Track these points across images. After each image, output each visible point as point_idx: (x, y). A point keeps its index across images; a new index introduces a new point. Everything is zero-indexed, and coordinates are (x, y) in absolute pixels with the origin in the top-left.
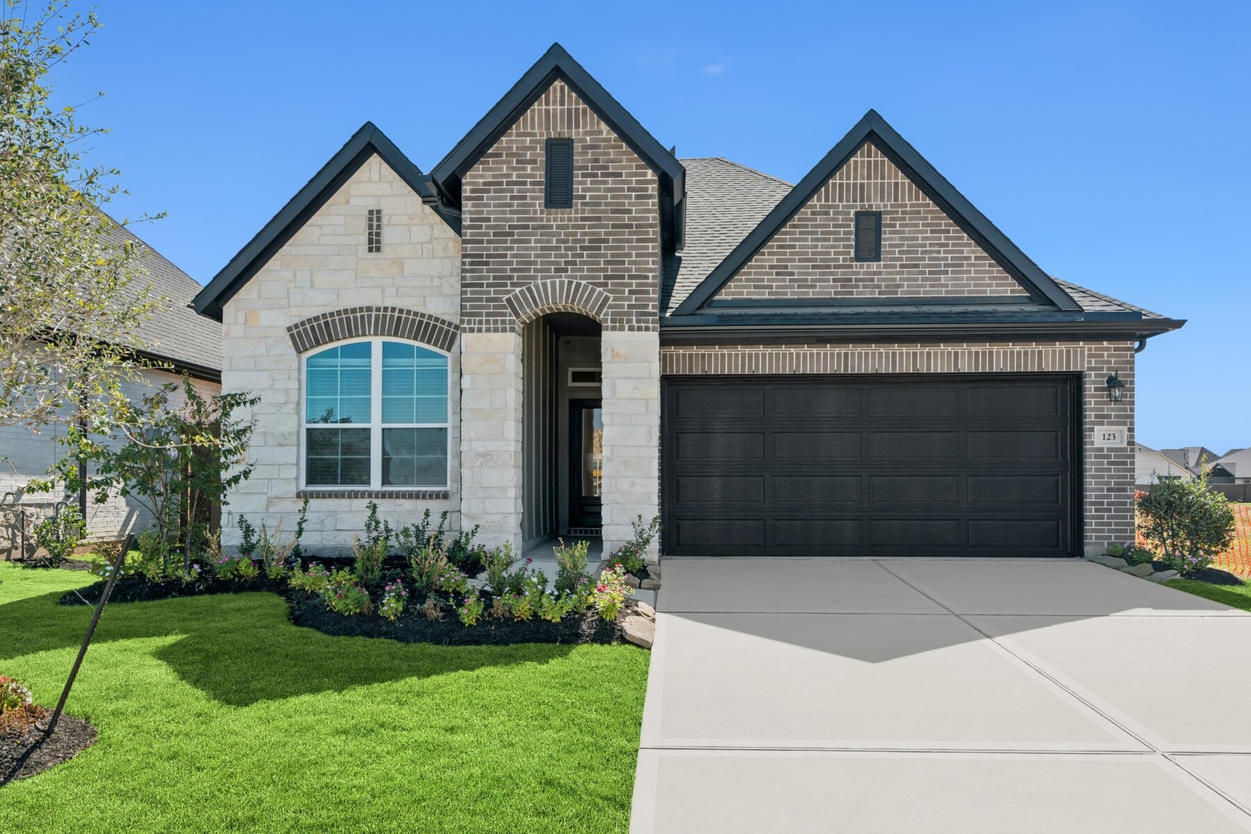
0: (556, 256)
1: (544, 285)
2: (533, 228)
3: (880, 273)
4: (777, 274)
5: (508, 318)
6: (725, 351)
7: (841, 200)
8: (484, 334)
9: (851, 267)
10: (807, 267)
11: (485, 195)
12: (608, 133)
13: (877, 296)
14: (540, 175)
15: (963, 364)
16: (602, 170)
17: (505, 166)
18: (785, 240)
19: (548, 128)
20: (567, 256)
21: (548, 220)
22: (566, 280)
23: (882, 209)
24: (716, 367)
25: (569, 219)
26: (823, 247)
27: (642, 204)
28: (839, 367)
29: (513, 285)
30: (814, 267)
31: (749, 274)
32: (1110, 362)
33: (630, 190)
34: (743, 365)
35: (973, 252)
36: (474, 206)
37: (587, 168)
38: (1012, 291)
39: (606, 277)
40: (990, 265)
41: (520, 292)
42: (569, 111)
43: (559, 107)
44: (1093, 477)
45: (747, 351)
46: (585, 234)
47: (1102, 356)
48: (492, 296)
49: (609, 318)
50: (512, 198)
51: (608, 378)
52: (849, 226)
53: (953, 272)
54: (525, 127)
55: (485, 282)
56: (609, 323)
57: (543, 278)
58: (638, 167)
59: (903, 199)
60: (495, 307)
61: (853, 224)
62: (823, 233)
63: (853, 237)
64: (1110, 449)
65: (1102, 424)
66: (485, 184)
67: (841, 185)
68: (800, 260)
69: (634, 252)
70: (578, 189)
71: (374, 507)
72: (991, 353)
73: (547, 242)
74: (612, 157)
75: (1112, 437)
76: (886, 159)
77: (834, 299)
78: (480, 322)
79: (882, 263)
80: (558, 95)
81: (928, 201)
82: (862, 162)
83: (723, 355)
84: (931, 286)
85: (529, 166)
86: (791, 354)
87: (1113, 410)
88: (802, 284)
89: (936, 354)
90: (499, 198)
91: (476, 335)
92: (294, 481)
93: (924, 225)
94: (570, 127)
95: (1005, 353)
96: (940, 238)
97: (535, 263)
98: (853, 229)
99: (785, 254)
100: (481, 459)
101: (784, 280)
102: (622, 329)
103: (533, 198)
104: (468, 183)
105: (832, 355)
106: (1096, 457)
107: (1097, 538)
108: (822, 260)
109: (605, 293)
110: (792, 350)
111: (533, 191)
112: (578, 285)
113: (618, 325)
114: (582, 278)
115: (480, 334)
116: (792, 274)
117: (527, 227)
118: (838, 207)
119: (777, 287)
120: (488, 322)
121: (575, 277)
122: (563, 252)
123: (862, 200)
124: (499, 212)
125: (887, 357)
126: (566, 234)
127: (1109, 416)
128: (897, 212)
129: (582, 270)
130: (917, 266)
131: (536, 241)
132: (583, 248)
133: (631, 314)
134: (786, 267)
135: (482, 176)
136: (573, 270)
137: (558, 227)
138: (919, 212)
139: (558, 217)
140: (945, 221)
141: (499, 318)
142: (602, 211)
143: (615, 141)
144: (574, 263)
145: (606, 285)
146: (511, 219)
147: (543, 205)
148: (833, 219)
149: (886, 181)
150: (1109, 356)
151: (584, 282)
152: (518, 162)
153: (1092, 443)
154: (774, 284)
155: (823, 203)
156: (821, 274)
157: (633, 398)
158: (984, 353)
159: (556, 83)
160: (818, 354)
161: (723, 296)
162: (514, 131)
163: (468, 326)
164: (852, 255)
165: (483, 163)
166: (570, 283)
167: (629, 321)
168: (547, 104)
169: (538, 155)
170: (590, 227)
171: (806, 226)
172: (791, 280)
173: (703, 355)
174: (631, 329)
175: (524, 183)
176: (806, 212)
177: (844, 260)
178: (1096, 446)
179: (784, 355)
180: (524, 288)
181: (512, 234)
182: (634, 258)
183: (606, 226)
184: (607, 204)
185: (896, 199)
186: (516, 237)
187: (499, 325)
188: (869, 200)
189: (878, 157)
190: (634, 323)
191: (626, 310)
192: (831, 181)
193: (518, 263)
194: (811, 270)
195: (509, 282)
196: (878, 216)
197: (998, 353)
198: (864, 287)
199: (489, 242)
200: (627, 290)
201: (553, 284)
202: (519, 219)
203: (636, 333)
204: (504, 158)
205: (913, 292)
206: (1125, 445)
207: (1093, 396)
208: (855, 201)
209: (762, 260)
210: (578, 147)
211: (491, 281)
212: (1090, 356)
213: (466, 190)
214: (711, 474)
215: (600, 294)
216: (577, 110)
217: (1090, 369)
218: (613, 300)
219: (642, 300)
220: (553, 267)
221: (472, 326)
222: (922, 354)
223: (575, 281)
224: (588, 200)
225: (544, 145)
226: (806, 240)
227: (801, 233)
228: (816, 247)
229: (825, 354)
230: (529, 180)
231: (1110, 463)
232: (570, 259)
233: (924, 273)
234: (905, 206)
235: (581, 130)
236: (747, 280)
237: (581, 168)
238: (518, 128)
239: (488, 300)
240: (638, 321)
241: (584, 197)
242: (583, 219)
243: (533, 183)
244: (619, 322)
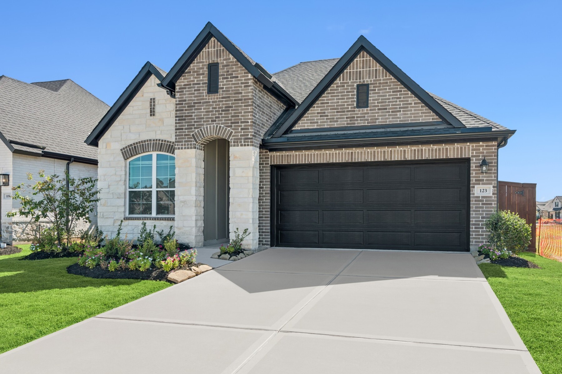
0: (212, 115)
1: (207, 128)
2: (203, 103)
3: (368, 113)
4: (321, 116)
5: (193, 143)
6: (297, 153)
7: (350, 79)
8: (184, 150)
9: (354, 111)
10: (334, 112)
11: (184, 90)
12: (233, 59)
13: (366, 124)
14: (206, 80)
15: (408, 155)
16: (230, 75)
17: (192, 77)
18: (324, 100)
19: (209, 59)
20: (216, 114)
21: (209, 99)
22: (215, 125)
23: (369, 83)
24: (293, 161)
25: (217, 98)
26: (341, 102)
27: (247, 90)
28: (348, 159)
29: (195, 128)
30: (337, 112)
31: (308, 117)
32: (483, 153)
33: (242, 83)
34: (305, 159)
35: (413, 100)
36: (180, 95)
37: (224, 75)
38: (433, 119)
39: (232, 123)
40: (422, 106)
41: (197, 131)
42: (217, 50)
43: (213, 49)
44: (474, 211)
45: (307, 153)
46: (223, 104)
47: (480, 150)
48: (187, 133)
49: (233, 141)
50: (195, 90)
51: (232, 168)
52: (354, 92)
53: (403, 111)
54: (200, 60)
55: (184, 127)
56: (233, 144)
57: (206, 125)
58: (245, 73)
59: (379, 77)
60: (188, 138)
61: (355, 91)
62: (342, 96)
63: (356, 96)
64: (483, 197)
65: (479, 184)
66: (184, 85)
67: (350, 72)
68: (331, 109)
69: (243, 111)
70: (221, 85)
71: (145, 224)
72: (422, 150)
73: (208, 109)
74: (234, 69)
75: (485, 191)
76: (371, 58)
77: (346, 127)
78: (182, 145)
79: (369, 108)
80: (213, 44)
81: (391, 77)
82: (360, 60)
83: (296, 155)
84: (392, 118)
85: (201, 76)
86: (327, 154)
87: (485, 177)
88: (332, 120)
89: (395, 151)
90: (189, 91)
91: (180, 150)
92: (123, 213)
93: (389, 89)
94: (217, 58)
95: (429, 150)
96: (397, 95)
97: (203, 118)
98: (355, 93)
99: (324, 107)
100: (183, 204)
101: (324, 119)
102: (238, 146)
103: (203, 90)
104: (178, 85)
105: (345, 153)
106: (475, 201)
107: (476, 242)
108: (341, 109)
109: (231, 130)
110: (327, 152)
111: (203, 87)
112: (220, 127)
113: (236, 144)
114: (222, 124)
115: (182, 150)
116: (327, 116)
117: (200, 103)
118: (348, 83)
119: (321, 122)
120: (185, 145)
121: (219, 124)
122: (214, 113)
123: (360, 79)
124: (189, 97)
125: (371, 153)
126: (216, 105)
127: (483, 180)
128: (376, 83)
129: (222, 120)
130: (386, 109)
131: (204, 109)
132: (222, 111)
133: (241, 139)
134: (324, 113)
135: (183, 82)
136: (218, 121)
137: (213, 102)
138: (387, 83)
139: (213, 98)
140: (400, 87)
141: (189, 143)
142: (230, 94)
143: (235, 62)
144: (219, 117)
145: (231, 126)
146: (194, 100)
147: (207, 93)
148: (347, 89)
149: (371, 69)
150: (483, 149)
151: (222, 126)
152: (197, 75)
153: (474, 194)
154: (319, 121)
155: (342, 81)
156: (341, 115)
157: (242, 176)
158: (418, 150)
159: (212, 39)
160: (339, 153)
161: (296, 128)
162: (196, 61)
163: (177, 147)
164: (355, 105)
165: (183, 76)
166: (217, 126)
167: (241, 142)
168: (208, 48)
169: (205, 71)
170: (226, 101)
171: (334, 93)
172: (327, 119)
173: (288, 155)
174: (241, 145)
175: (199, 84)
176: (334, 86)
177: (351, 108)
178: (476, 195)
179: (323, 154)
180: (199, 129)
181: (194, 106)
182: (243, 114)
183: (232, 100)
184: (232, 91)
185: (376, 77)
186: (196, 107)
187: (189, 146)
188: (363, 78)
189: (368, 58)
190: (243, 143)
191: (239, 137)
192: (345, 71)
193: (197, 119)
194: (336, 114)
195: (193, 127)
196: (367, 85)
197: (425, 150)
198: (361, 120)
199: (186, 110)
200: (240, 128)
201: (210, 127)
202: (197, 100)
203: (243, 147)
204: (192, 73)
205: (384, 122)
206: (491, 195)
207: (474, 170)
208: (357, 79)
209: (314, 110)
210: (220, 66)
211: (186, 127)
212: (472, 150)
213: (177, 88)
214: (296, 210)
215: (229, 130)
216: (220, 50)
217: (472, 156)
218: (235, 133)
219: (246, 132)
220: (210, 120)
221: (179, 147)
222: (388, 151)
223: (219, 125)
224: (224, 89)
225: (207, 66)
226: (334, 99)
227: (331, 96)
228: (338, 102)
229: (342, 153)
230: (201, 82)
231: (483, 204)
232: (217, 116)
233: (389, 112)
234: (380, 80)
235: (222, 58)
236: (307, 120)
237: (222, 75)
238: (197, 60)
239: (185, 135)
240: (245, 142)
241: (223, 88)
242: (223, 98)
243: (203, 84)
244: (237, 142)
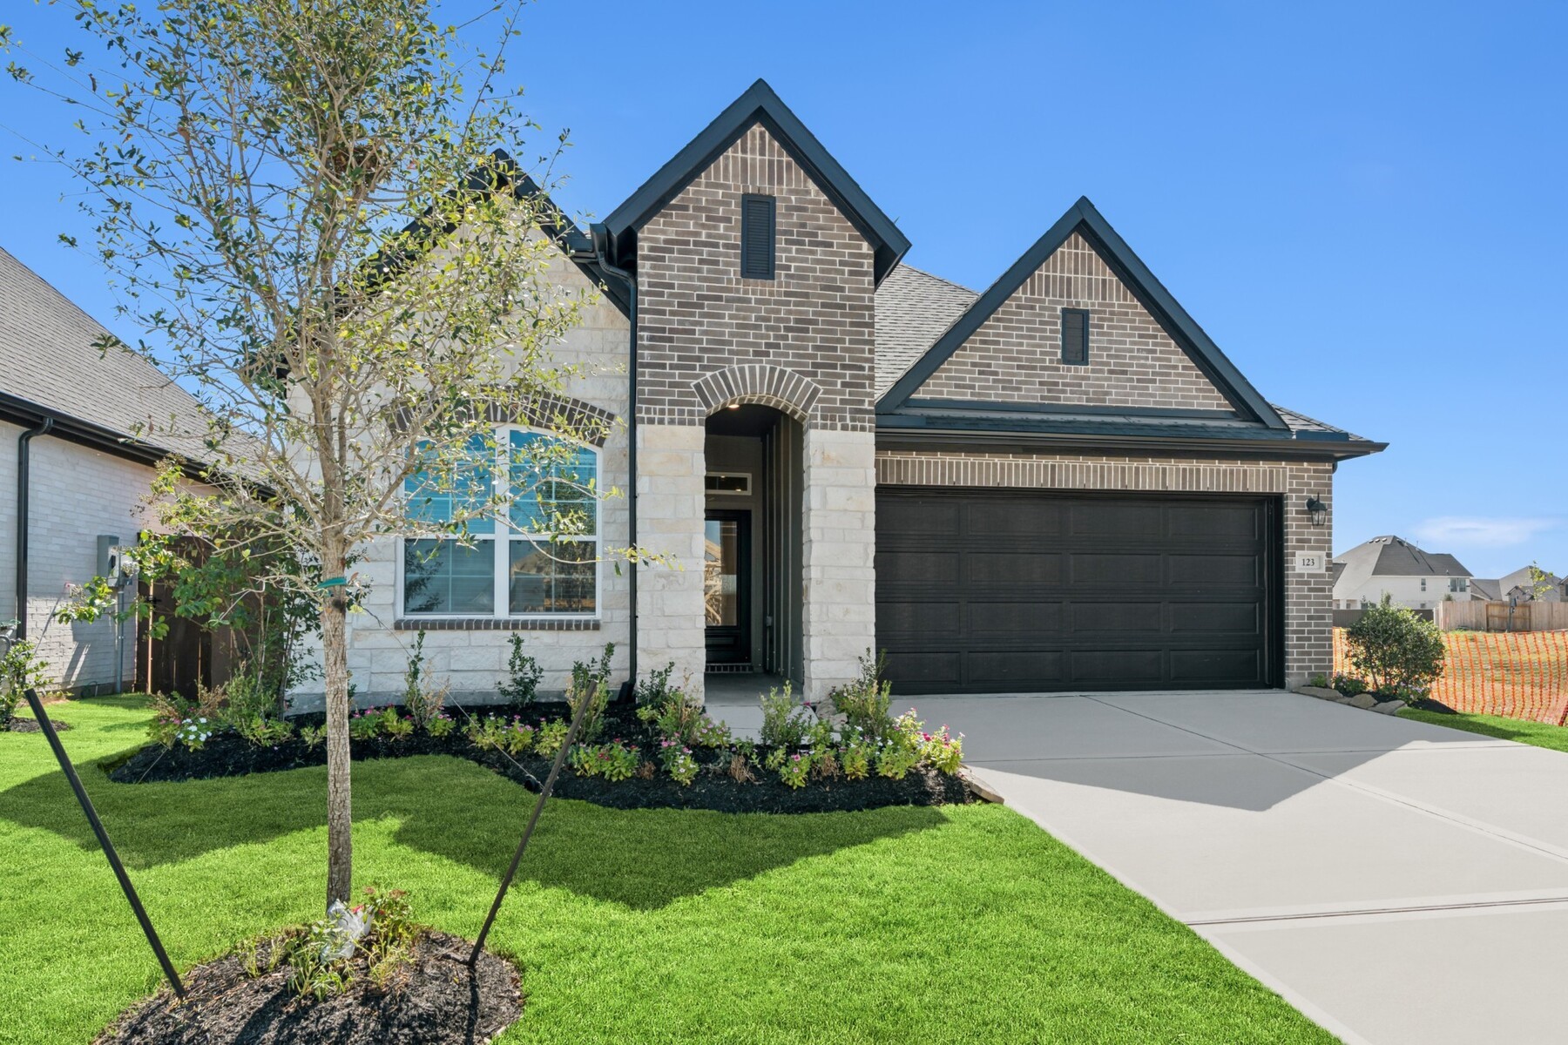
0: (756, 336)
1: (742, 370)
2: (727, 301)
3: (1087, 378)
4: (981, 373)
5: (696, 408)
6: (923, 458)
7: (1047, 294)
8: (666, 426)
9: (1057, 369)
10: (1012, 367)
11: (667, 255)
12: (817, 195)
13: (1084, 403)
14: (736, 237)
15: (1171, 480)
16: (808, 237)
17: (692, 222)
18: (987, 335)
19: (745, 181)
20: (768, 337)
21: (746, 292)
22: (768, 367)
23: (1089, 308)
24: (913, 477)
25: (771, 294)
26: (1028, 345)
27: (857, 282)
28: (1046, 480)
29: (703, 368)
30: (1019, 367)
31: (949, 370)
32: (1309, 484)
33: (842, 263)
34: (943, 475)
35: (1181, 361)
36: (653, 267)
37: (791, 233)
38: (1218, 405)
39: (815, 365)
40: (1197, 376)
41: (712, 377)
42: (771, 163)
43: (758, 157)
44: (1295, 604)
45: (948, 459)
46: (789, 312)
47: (1303, 477)
48: (677, 380)
49: (819, 414)
50: (701, 261)
51: (817, 485)
52: (1055, 324)
53: (1161, 381)
54: (717, 176)
55: (668, 362)
56: (819, 421)
57: (739, 361)
58: (851, 238)
59: (1111, 298)
60: (680, 394)
61: (1059, 322)
62: (1029, 330)
63: (1060, 336)
64: (1310, 576)
65: (1302, 548)
66: (666, 241)
67: (1048, 277)
68: (1005, 359)
69: (847, 338)
70: (781, 257)
71: (518, 642)
72: (1198, 470)
73: (745, 318)
74: (821, 222)
75: (1311, 563)
76: (1094, 252)
77: (1040, 404)
78: (662, 412)
79: (1090, 367)
80: (758, 142)
81: (1136, 302)
82: (1069, 253)
83: (921, 463)
84: (1139, 395)
85: (722, 225)
86: (995, 464)
87: (1313, 534)
88: (1007, 385)
89: (1144, 469)
90: (685, 260)
91: (656, 427)
92: (391, 607)
93: (1131, 328)
94: (771, 182)
95: (1212, 471)
96: (1147, 344)
97: (730, 343)
98: (1059, 327)
99: (988, 350)
100: (663, 581)
101: (988, 380)
102: (833, 428)
103: (727, 264)
104: (646, 239)
105: (1038, 466)
106: (1298, 583)
107: (1299, 668)
108: (1027, 360)
109: (815, 385)
110: (996, 460)
111: (727, 255)
112: (783, 373)
113: (829, 422)
114: (787, 364)
115: (661, 426)
116: (996, 373)
117: (719, 298)
118: (1044, 301)
119: (980, 387)
120: (671, 412)
121: (779, 363)
122: (763, 331)
123: (1069, 296)
124: (684, 278)
125: (1095, 471)
126: (767, 311)
127: (1309, 541)
128: (1105, 312)
129: (787, 355)
130: (1125, 372)
131: (731, 317)
132: (787, 329)
133: (844, 410)
134: (989, 365)
135: (663, 232)
136: (775, 355)
137: (758, 301)
138: (1126, 314)
139: (755, 290)
140: (1153, 327)
141: (686, 408)
142: (809, 287)
143: (824, 204)
144: (777, 346)
145: (814, 374)
146: (700, 288)
147: (739, 273)
148: (1040, 315)
149: (1093, 277)
150: (1309, 477)
151: (789, 370)
152: (708, 218)
153: (1294, 569)
154: (977, 384)
155: (1029, 295)
156: (1027, 375)
157: (846, 510)
158: (1191, 470)
159: (754, 127)
160: (1024, 465)
161: (920, 395)
162: (703, 180)
163: (646, 416)
164: (1059, 356)
165: (664, 216)
166: (773, 370)
167: (842, 419)
168: (744, 151)
169: (733, 212)
170: (796, 304)
171: (1011, 321)
172: (994, 381)
173: (899, 462)
174: (844, 428)
175: (716, 245)
176: (1010, 304)
177: (1051, 361)
178: (1297, 571)
179: (988, 465)
180: (717, 372)
181: (701, 306)
182: (847, 345)
183: (815, 305)
184: (816, 279)
185: (1104, 298)
186: (706, 310)
187: (686, 416)
188: (1076, 296)
189: (1085, 250)
190: (848, 421)
191: (838, 405)
192: (1037, 272)
193: (709, 342)
194: (1016, 371)
195: (698, 364)
196: (1085, 315)
197: (1205, 470)
198: (1072, 392)
199: (673, 313)
200: (839, 381)
201: (752, 370)
202: (709, 289)
203: (849, 433)
204: (691, 212)
205: (1121, 401)
206: (1323, 571)
207: (1294, 519)
208: (1061, 296)
209: (963, 356)
210: (780, 207)
211: (676, 362)
212: (1292, 477)
213: (643, 248)
214: (902, 600)
215: (808, 385)
216: (780, 162)
217: (1291, 491)
218: (824, 393)
219: (857, 394)
220: (751, 350)
221: (652, 416)
222: (1130, 468)
223: (778, 368)
224: (792, 272)
225: (740, 200)
226: (1011, 336)
227: (1005, 328)
228: (1021, 344)
229: (1031, 466)
230: (721, 242)
231: (1310, 590)
232: (772, 341)
233: (1131, 380)
234: (1113, 305)
235: (785, 187)
236: (948, 378)
237: (785, 233)
238: (708, 177)
239: (672, 385)
240: (853, 420)
241: (788, 268)
242: (787, 294)
243: (726, 246)
244: (831, 419)
